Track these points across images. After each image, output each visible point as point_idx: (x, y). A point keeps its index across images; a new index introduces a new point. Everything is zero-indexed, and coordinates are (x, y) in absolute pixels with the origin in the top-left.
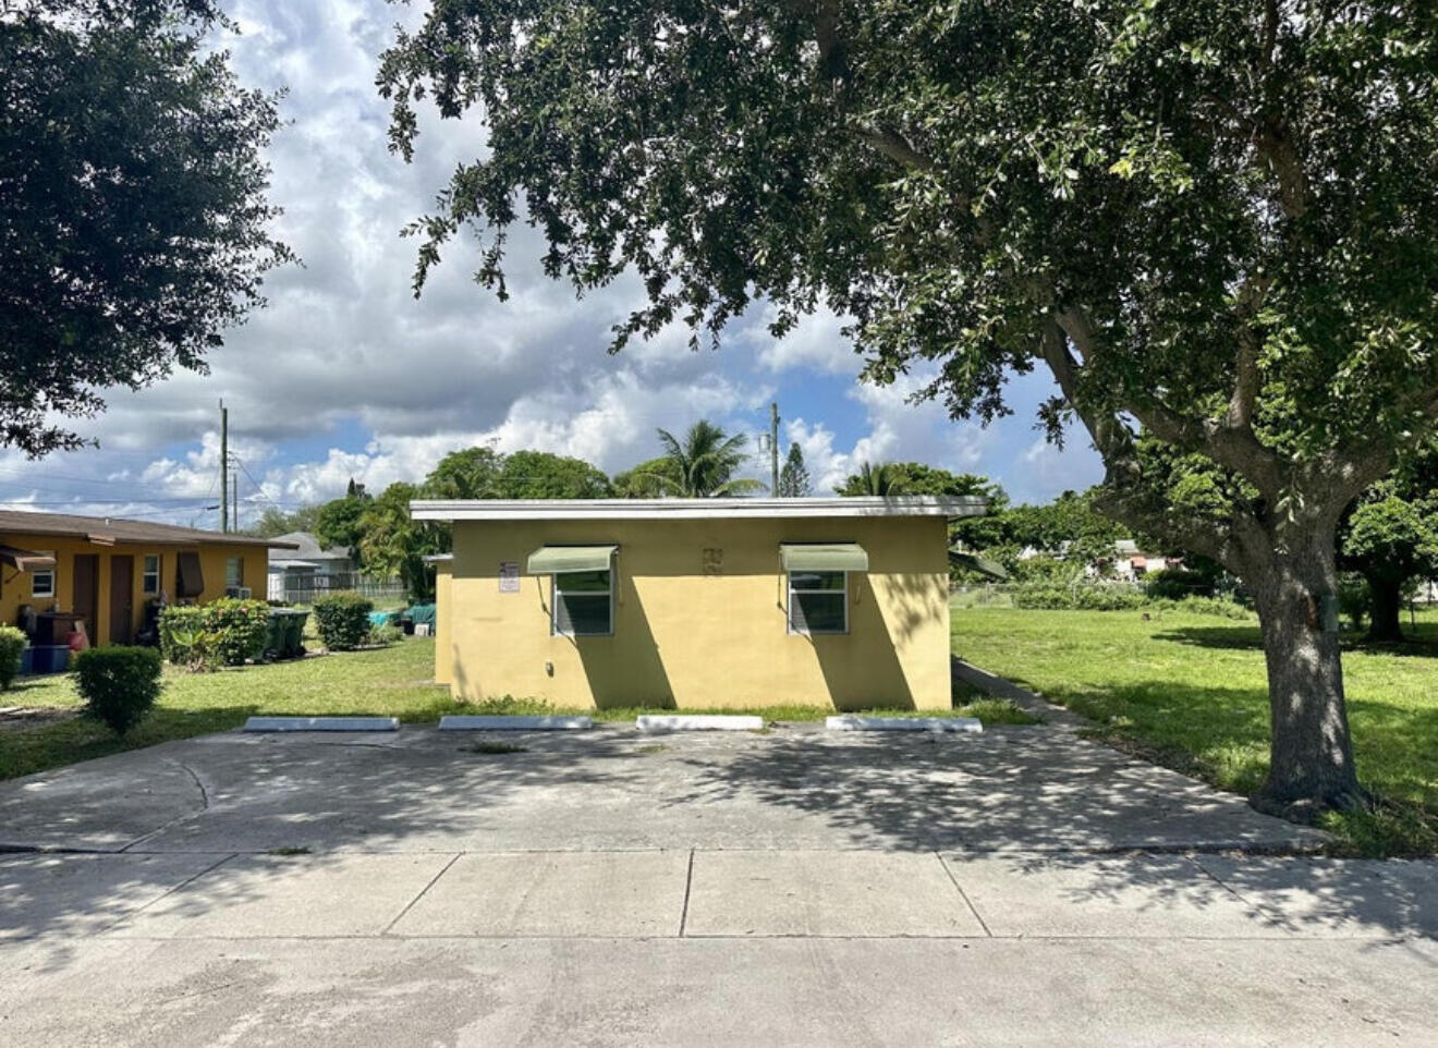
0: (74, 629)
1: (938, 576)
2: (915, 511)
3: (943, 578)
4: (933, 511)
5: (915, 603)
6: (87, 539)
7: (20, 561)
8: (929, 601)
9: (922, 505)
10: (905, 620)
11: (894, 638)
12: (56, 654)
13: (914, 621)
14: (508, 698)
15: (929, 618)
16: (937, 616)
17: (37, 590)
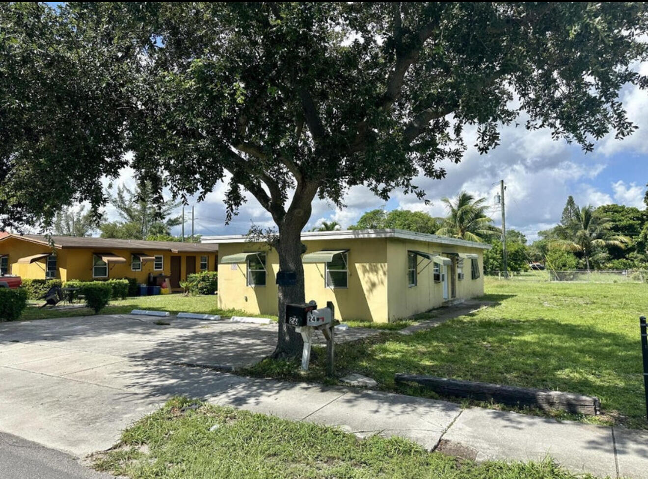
0: (165, 281)
1: (383, 264)
2: (366, 236)
3: (385, 266)
4: (373, 236)
5: (373, 277)
6: (171, 251)
7: (141, 258)
8: (379, 277)
9: (368, 233)
10: (370, 285)
11: (365, 292)
12: (155, 289)
13: (373, 285)
14: (234, 308)
15: (379, 284)
16: (382, 283)
17: (156, 268)
